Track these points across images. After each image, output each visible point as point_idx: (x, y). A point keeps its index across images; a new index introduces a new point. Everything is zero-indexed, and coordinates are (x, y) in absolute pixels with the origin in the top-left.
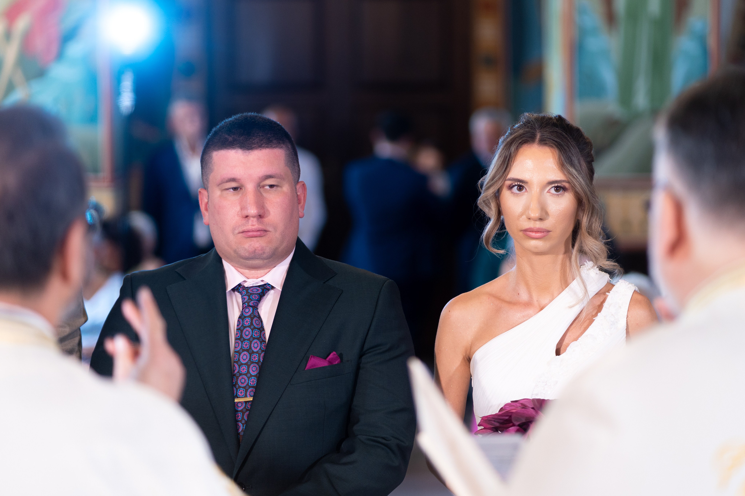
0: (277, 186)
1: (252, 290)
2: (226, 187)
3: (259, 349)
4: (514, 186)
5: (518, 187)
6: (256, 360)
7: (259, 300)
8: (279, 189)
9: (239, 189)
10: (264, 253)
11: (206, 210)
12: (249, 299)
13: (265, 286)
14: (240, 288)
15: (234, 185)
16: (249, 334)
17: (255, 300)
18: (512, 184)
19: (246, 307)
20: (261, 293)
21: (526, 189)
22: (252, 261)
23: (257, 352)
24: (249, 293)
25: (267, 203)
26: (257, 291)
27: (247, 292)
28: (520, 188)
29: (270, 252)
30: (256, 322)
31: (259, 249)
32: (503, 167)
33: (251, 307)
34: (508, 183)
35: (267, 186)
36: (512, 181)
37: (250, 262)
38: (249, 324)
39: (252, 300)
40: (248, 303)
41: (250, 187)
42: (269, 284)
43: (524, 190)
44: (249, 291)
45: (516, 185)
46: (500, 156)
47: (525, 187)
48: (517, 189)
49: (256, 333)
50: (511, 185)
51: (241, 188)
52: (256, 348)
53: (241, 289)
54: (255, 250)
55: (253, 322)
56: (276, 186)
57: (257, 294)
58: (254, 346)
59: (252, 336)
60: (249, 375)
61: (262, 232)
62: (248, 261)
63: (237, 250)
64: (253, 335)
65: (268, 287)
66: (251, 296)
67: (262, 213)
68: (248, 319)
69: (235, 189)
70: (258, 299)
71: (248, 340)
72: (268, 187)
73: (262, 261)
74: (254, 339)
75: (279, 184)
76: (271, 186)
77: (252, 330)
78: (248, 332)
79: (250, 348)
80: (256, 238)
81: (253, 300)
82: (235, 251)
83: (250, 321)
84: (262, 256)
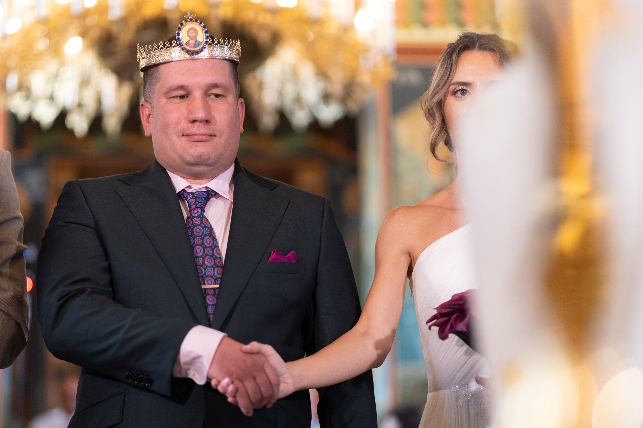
0: (223, 96)
1: (198, 194)
2: (174, 95)
3: (212, 245)
4: (458, 91)
5: (461, 92)
6: (210, 254)
7: (206, 204)
8: (224, 98)
9: (186, 97)
10: (209, 158)
11: (148, 121)
12: (196, 201)
13: (209, 192)
14: (184, 193)
15: (181, 93)
16: (200, 231)
17: (202, 203)
18: (456, 88)
19: (194, 208)
20: (207, 197)
21: (469, 92)
22: (197, 168)
23: (210, 247)
24: (196, 196)
25: (213, 110)
26: (203, 195)
27: (193, 196)
28: (464, 92)
29: (215, 158)
30: (205, 222)
31: (206, 154)
32: (446, 74)
33: (199, 209)
34: (452, 87)
35: (213, 95)
36: (456, 85)
37: (195, 168)
38: (199, 223)
39: (199, 203)
40: (196, 205)
41: (197, 94)
42: (213, 191)
43: (468, 93)
44: (195, 195)
45: (460, 90)
46: (443, 64)
47: (468, 91)
48: (461, 94)
49: (207, 231)
50: (455, 90)
51: (187, 97)
52: (209, 243)
53: (186, 194)
54: (201, 155)
55: (203, 221)
56: (221, 96)
57: (203, 198)
58: (206, 242)
59: (203, 233)
60: (205, 266)
61: (208, 137)
62: (193, 168)
63: (183, 155)
64: (205, 233)
65: (212, 193)
66: (198, 199)
67: (210, 118)
68: (198, 219)
69: (182, 97)
70: (204, 202)
71: (199, 236)
72: (213, 97)
73: (207, 168)
74: (206, 235)
75: (224, 95)
76: (217, 96)
77: (203, 228)
78: (199, 230)
79: (203, 243)
80: (202, 143)
81: (201, 203)
82: (180, 156)
83: (199, 221)
84: (207, 162)
